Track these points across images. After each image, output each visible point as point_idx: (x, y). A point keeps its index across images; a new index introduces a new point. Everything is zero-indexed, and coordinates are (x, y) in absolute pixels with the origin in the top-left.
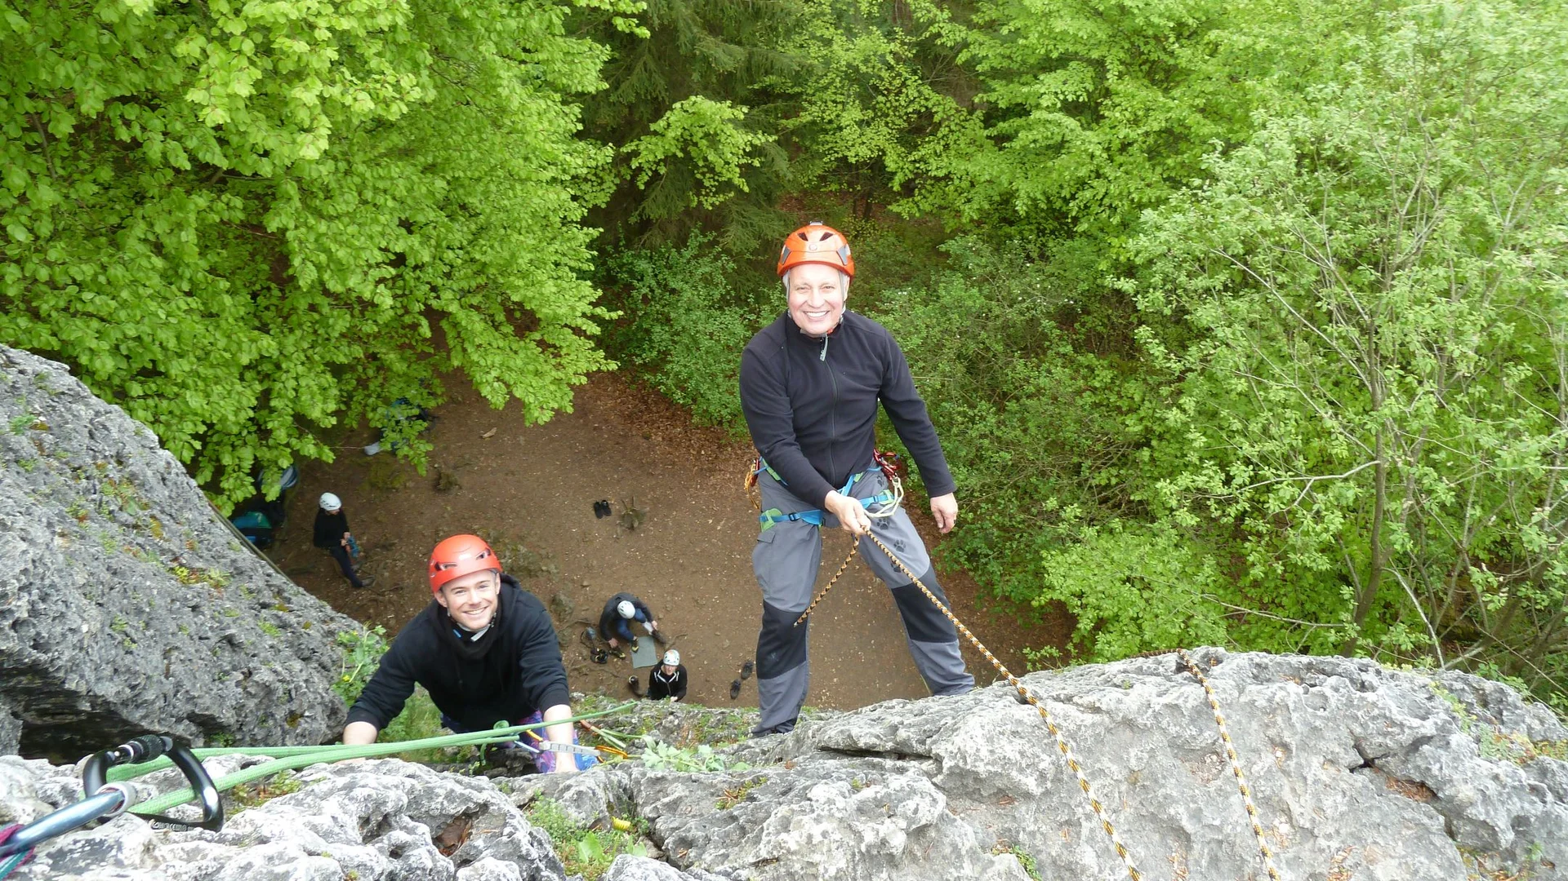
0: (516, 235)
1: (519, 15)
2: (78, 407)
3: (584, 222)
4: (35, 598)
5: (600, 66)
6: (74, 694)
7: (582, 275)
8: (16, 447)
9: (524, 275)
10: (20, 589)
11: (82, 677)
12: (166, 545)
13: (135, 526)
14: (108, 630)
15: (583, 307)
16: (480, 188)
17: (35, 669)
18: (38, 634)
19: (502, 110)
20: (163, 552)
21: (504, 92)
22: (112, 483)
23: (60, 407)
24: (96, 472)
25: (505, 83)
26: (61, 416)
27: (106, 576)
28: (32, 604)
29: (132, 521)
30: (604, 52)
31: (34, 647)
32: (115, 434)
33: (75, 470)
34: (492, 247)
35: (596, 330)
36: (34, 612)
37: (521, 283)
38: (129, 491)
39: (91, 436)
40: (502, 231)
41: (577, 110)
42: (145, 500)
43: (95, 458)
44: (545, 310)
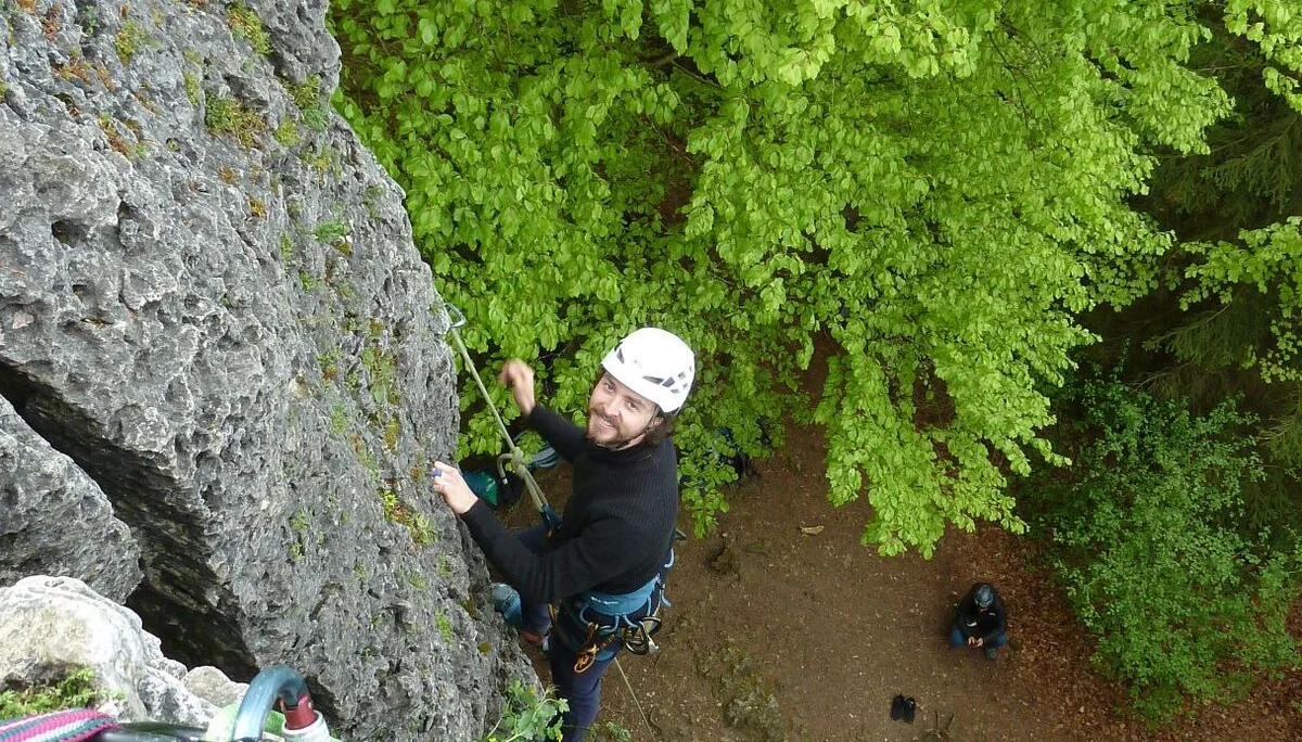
0: (984, 293)
1: (1140, 14)
2: (391, 247)
3: (1082, 319)
4: (238, 438)
5: (1209, 122)
6: (210, 576)
7: (1042, 385)
8: (309, 255)
9: (966, 349)
10: (230, 418)
11: (230, 561)
12: (390, 458)
13: (372, 417)
14: (284, 522)
15: (1024, 429)
16: (970, 212)
17: (190, 522)
18: (217, 482)
19: (1052, 126)
20: (384, 464)
21: (1066, 104)
22: (377, 353)
23: (373, 235)
24: (367, 331)
25: (1074, 93)
26: (369, 247)
27: (317, 456)
28: (231, 442)
29: (372, 408)
30: (1224, 105)
31: (205, 495)
32: (410, 298)
33: (349, 315)
34: (945, 294)
35: (1022, 466)
36: (227, 454)
37: (959, 357)
38: (388, 371)
39: (386, 287)
40: (969, 280)
41: (1149, 166)
42: (398, 392)
43: (375, 313)
44: (971, 407)
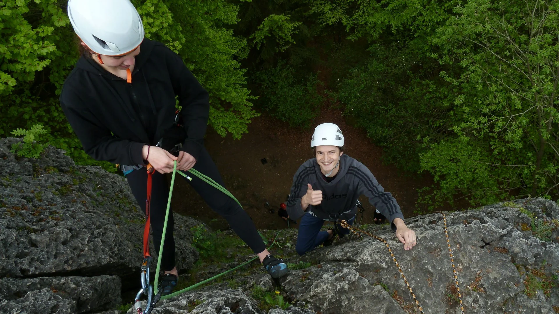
0: (219, 77)
1: (207, 5)
2: (108, 179)
3: (241, 68)
4: (118, 246)
5: (237, 14)
6: (131, 268)
7: (243, 86)
8: (98, 200)
9: (224, 90)
10: (115, 245)
11: (132, 263)
12: (138, 214)
13: (130, 210)
14: (134, 248)
15: (246, 97)
16: (205, 63)
17: (122, 264)
18: (121, 256)
19: (207, 38)
20: (138, 216)
21: (207, 33)
22: (121, 199)
23: (103, 180)
24: (116, 197)
25: (207, 30)
26: (104, 183)
27: (130, 233)
28: (118, 248)
29: (128, 209)
30: (237, 8)
31: (121, 259)
32: (118, 184)
33: (111, 198)
34: (212, 83)
35: (251, 105)
36: (119, 250)
37: (224, 93)
38: (125, 201)
39: (113, 187)
40: (215, 77)
41: (232, 31)
42: (130, 202)
43: (115, 193)
44: (233, 101)
